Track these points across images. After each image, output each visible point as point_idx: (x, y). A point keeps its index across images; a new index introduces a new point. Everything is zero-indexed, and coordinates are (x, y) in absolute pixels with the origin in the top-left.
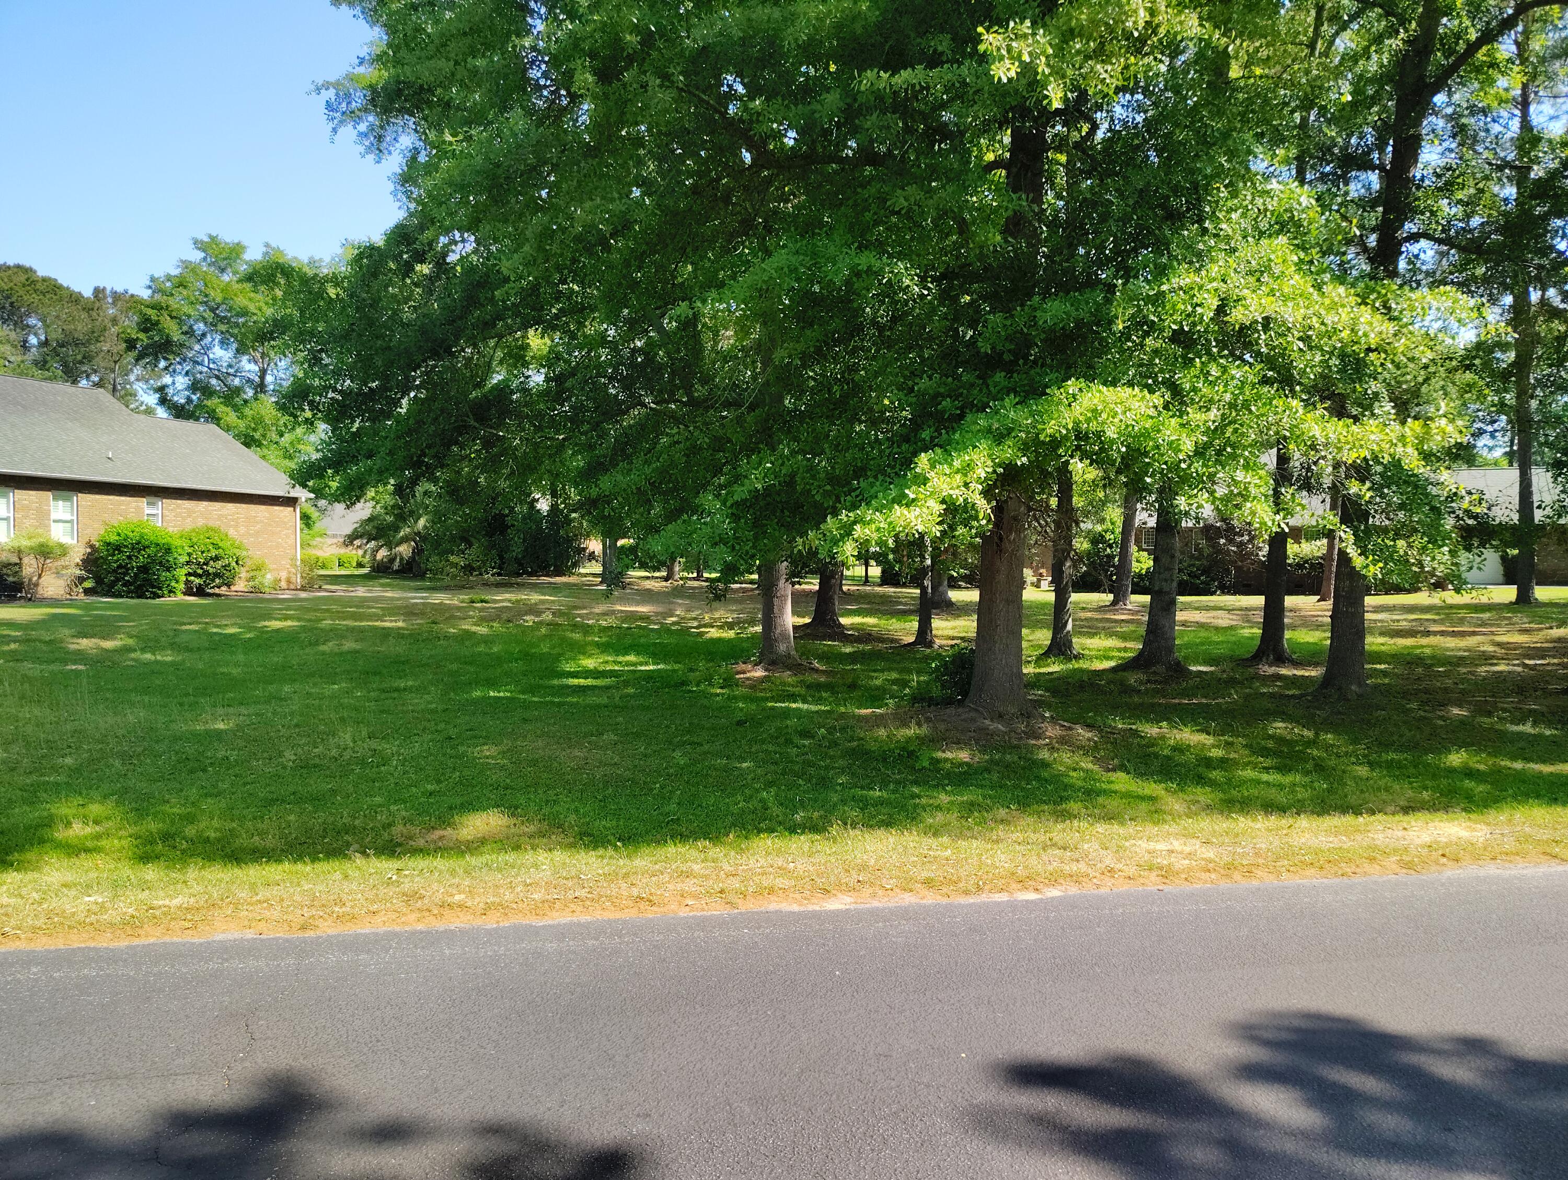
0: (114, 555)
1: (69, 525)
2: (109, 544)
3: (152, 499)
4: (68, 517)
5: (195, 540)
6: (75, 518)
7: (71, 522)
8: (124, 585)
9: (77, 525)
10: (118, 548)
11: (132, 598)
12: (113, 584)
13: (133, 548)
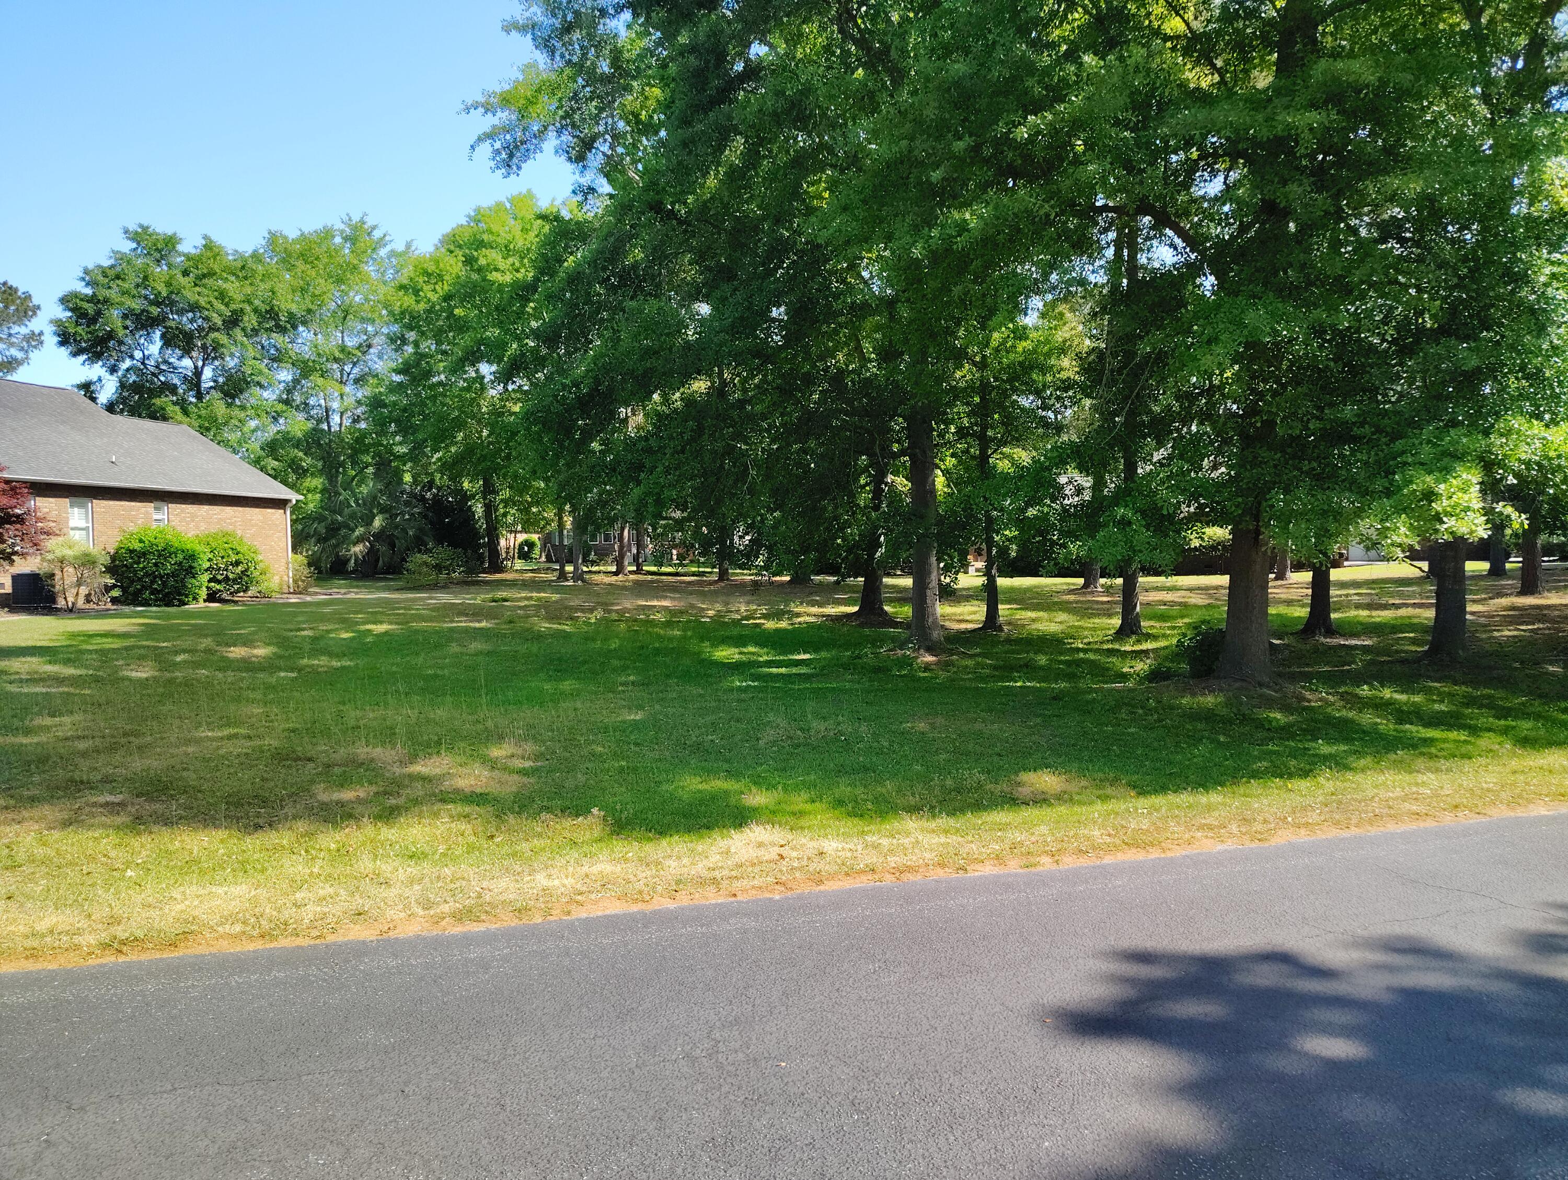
0: (138, 563)
1: (84, 532)
2: (131, 551)
3: (159, 504)
4: (83, 524)
5: (214, 545)
6: (90, 525)
7: (86, 529)
8: (151, 593)
9: (92, 531)
10: (143, 554)
11: (159, 606)
12: (139, 592)
13: (160, 556)
